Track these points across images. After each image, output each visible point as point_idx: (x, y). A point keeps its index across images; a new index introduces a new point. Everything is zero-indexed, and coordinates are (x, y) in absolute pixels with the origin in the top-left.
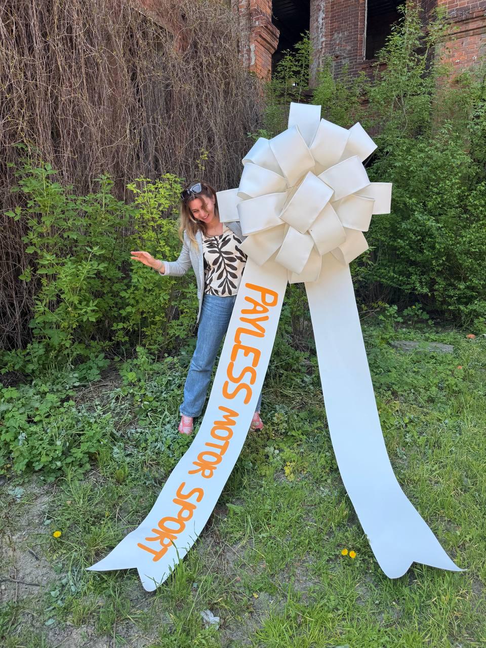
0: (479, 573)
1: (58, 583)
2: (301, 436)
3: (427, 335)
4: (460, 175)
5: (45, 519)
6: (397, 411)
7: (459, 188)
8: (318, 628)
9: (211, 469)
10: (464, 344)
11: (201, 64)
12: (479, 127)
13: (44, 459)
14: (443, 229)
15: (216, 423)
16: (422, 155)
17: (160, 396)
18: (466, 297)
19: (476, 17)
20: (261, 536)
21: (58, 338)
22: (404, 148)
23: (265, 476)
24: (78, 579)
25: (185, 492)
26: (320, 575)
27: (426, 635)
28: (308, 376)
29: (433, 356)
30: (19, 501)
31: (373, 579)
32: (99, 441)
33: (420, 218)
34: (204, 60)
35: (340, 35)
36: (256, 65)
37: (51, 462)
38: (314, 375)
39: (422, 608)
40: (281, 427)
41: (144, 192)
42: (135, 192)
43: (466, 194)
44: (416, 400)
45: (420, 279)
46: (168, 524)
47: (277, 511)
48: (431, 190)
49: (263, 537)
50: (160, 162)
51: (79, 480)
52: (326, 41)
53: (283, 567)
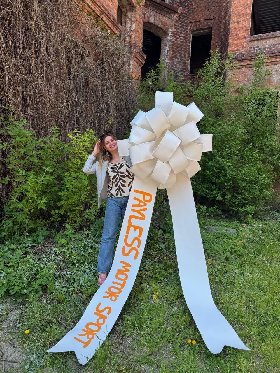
0: (259, 352)
1: (28, 361)
2: (161, 278)
3: (222, 223)
4: (240, 139)
5: (18, 324)
6: (210, 264)
7: (240, 146)
9: (116, 296)
10: (241, 229)
11: (105, 70)
12: (249, 115)
13: (16, 288)
14: (231, 167)
15: (118, 270)
16: (220, 127)
17: (80, 253)
18: (241, 204)
19: (247, 59)
20: (142, 333)
21: (21, 217)
22: (211, 123)
23: (142, 299)
24: (40, 358)
25: (101, 308)
26: (176, 354)
28: (163, 244)
29: (226, 235)
30: (1, 313)
31: (205, 356)
32: (47, 278)
34: (107, 67)
35: (177, 60)
36: (133, 72)
37: (20, 290)
38: (166, 243)
39: (232, 371)
40: (149, 273)
41: (77, 138)
42: (72, 138)
43: (243, 149)
44: (219, 259)
45: (218, 193)
46: (91, 327)
47: (151, 319)
48: (225, 146)
49: (144, 334)
50: (80, 121)
51: (36, 301)
52: (169, 62)
53: (156, 350)
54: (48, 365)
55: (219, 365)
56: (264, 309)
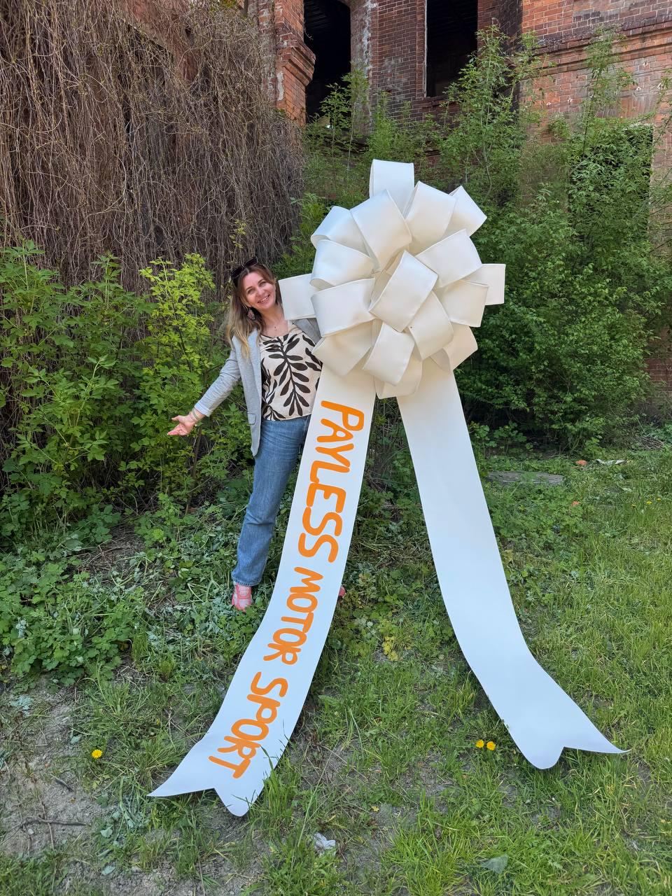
0: (642, 756)
1: (107, 819)
2: (397, 602)
3: (527, 463)
4: (563, 254)
5: (71, 736)
6: (511, 562)
7: (563, 271)
8: (462, 839)
9: (294, 651)
10: (575, 473)
11: (215, 99)
12: (583, 192)
13: (58, 654)
14: (545, 325)
15: (292, 589)
16: (513, 228)
17: (200, 560)
18: (572, 413)
19: (570, 48)
20: (368, 734)
21: (47, 485)
23: (359, 656)
24: (135, 810)
25: (262, 685)
26: (451, 776)
27: (592, 834)
28: (395, 524)
29: (539, 490)
30: (27, 714)
31: (518, 774)
32: (128, 624)
33: (516, 310)
34: (220, 92)
35: (393, 62)
36: (285, 100)
37: (68, 658)
38: (402, 522)
39: (585, 802)
40: (368, 591)
41: (163, 279)
42: (153, 280)
43: (570, 279)
44: (529, 547)
45: (515, 391)
46: (244, 729)
47: (385, 700)
48: (527, 274)
49: (372, 735)
50: (165, 235)
51: (108, 680)
52: (374, 70)
53: (404, 770)
54: (156, 826)
55: (553, 792)
56: (647, 656)
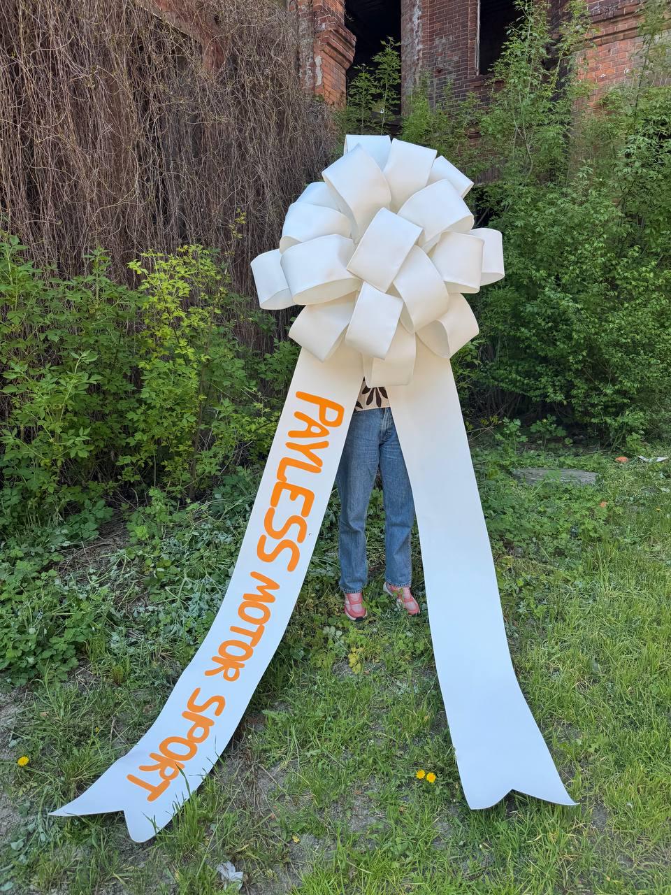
1: (22, 830)
2: (375, 610)
3: (562, 459)
4: (605, 236)
5: (10, 739)
6: (510, 570)
7: (606, 254)
8: (377, 883)
9: (237, 666)
10: (612, 471)
11: (243, 86)
12: (630, 169)
13: (10, 654)
14: (582, 312)
15: (246, 596)
16: (553, 210)
17: (181, 558)
18: (615, 406)
19: (627, 14)
20: (309, 755)
22: (528, 201)
23: (321, 668)
24: (51, 823)
25: (199, 701)
26: (387, 808)
27: (526, 887)
29: (567, 489)
31: (459, 810)
32: (89, 626)
33: (552, 296)
34: (247, 80)
35: (444, 41)
36: (323, 85)
37: (20, 658)
39: (523, 850)
41: (154, 272)
42: (139, 272)
43: (614, 263)
44: (537, 552)
45: (553, 382)
46: (173, 747)
48: (566, 258)
49: (312, 756)
50: (188, 227)
51: (61, 682)
52: (424, 49)
53: (336, 797)
54: (68, 841)
56: (633, 682)
